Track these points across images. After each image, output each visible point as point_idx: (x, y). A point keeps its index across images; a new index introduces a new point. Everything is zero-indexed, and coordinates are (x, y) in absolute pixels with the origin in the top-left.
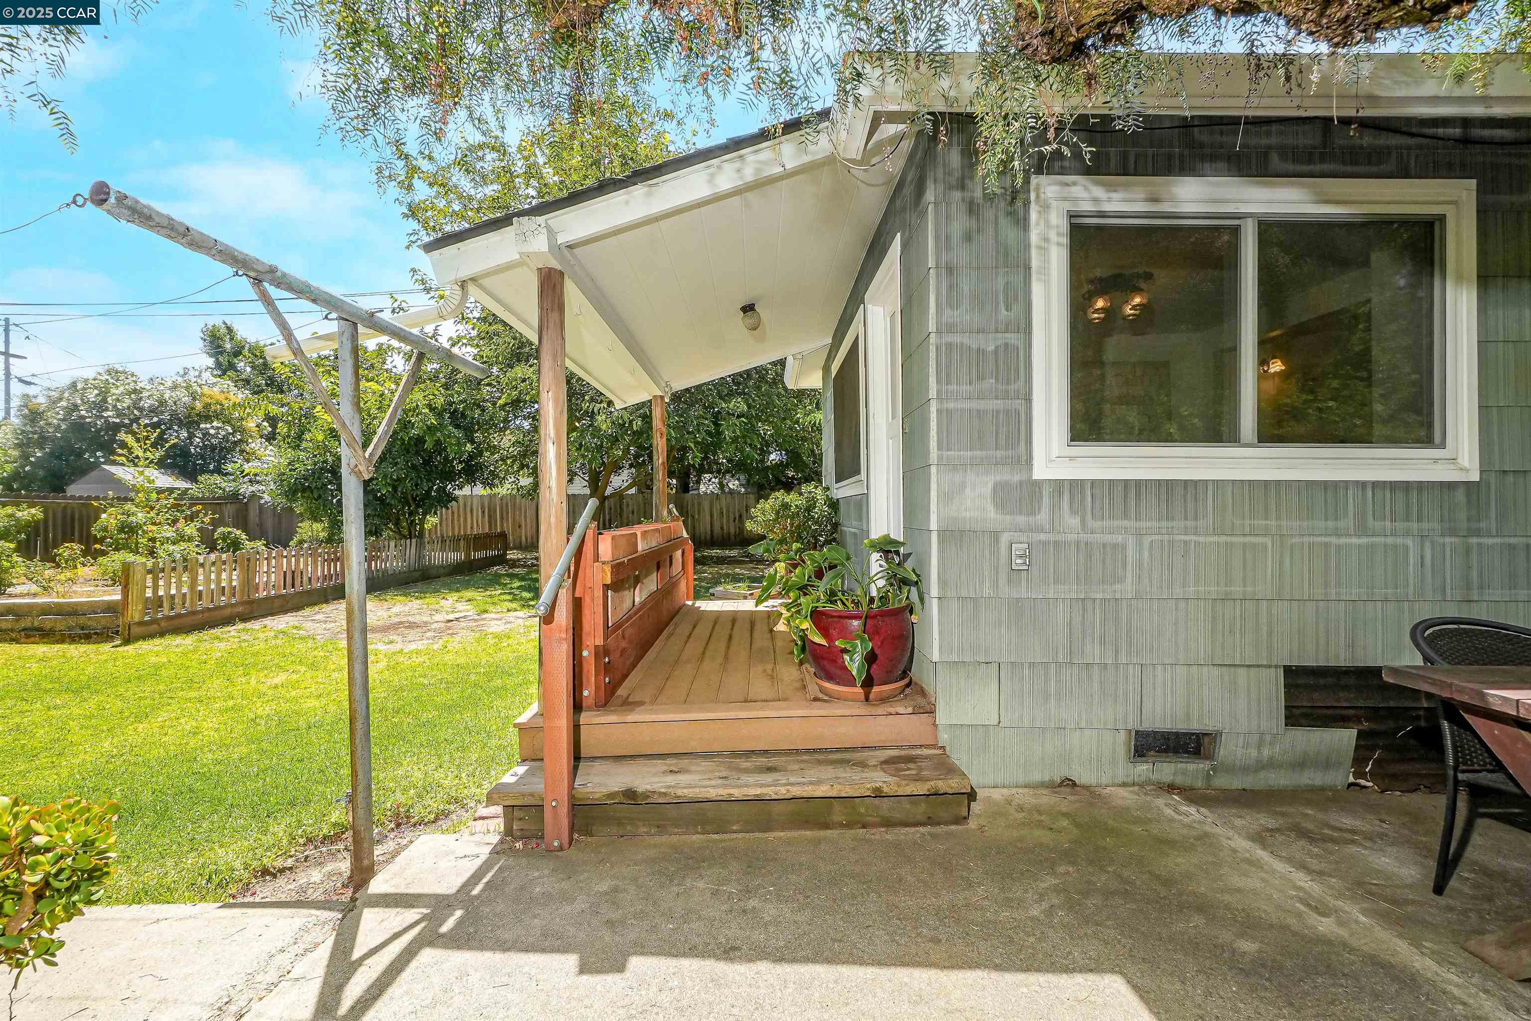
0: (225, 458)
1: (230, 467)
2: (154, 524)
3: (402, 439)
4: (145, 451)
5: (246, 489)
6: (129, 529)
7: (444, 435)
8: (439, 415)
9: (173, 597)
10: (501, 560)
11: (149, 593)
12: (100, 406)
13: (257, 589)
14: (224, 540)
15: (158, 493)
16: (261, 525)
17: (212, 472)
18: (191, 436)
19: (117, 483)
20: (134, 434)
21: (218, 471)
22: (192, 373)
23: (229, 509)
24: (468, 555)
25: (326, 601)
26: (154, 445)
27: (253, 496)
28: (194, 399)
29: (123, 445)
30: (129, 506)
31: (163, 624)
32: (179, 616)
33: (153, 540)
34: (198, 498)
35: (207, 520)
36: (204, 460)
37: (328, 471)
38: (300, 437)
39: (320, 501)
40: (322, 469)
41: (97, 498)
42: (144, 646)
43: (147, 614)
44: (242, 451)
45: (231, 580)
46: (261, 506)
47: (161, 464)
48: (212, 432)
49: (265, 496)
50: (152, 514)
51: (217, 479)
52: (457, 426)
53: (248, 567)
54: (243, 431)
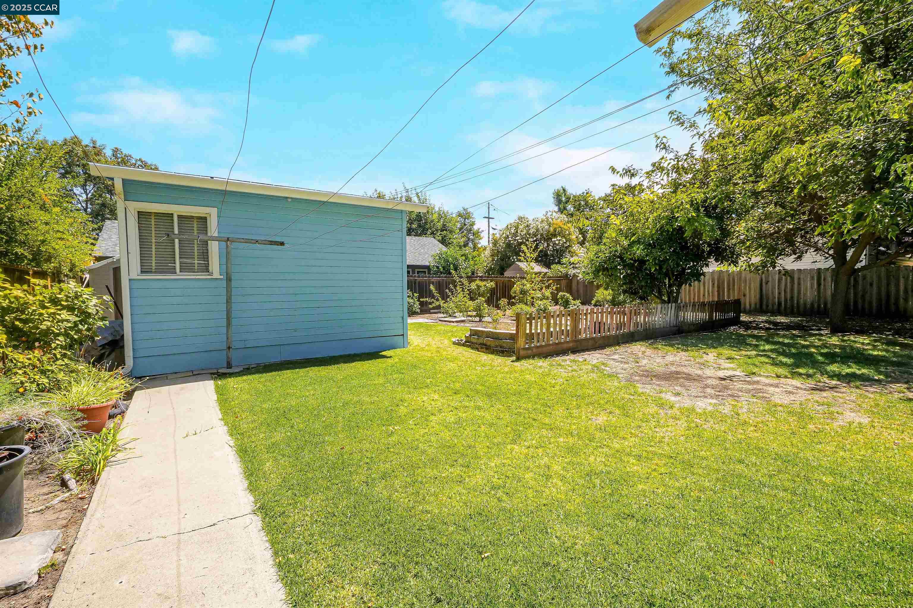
0: (562, 255)
1: (564, 260)
2: (533, 290)
3: (668, 231)
4: (531, 253)
5: (572, 272)
6: (524, 292)
7: (700, 224)
8: (697, 210)
9: (539, 334)
10: (736, 321)
11: (528, 331)
12: (515, 235)
13: (580, 333)
14: (562, 299)
15: (536, 274)
16: (578, 291)
17: (557, 263)
18: (548, 245)
19: (520, 270)
20: (526, 245)
21: (559, 263)
22: (550, 213)
23: (564, 283)
24: (711, 316)
25: (618, 344)
26: (534, 250)
27: (574, 275)
28: (550, 226)
29: (523, 252)
30: (524, 281)
31: (534, 350)
32: (541, 346)
33: (533, 298)
34: (551, 277)
35: (554, 288)
36: (554, 257)
37: (618, 257)
38: (601, 237)
39: (613, 277)
40: (614, 255)
41: (514, 278)
42: (525, 364)
43: (527, 343)
44: (569, 251)
45: (567, 325)
46: (578, 281)
47: (537, 260)
48: (557, 242)
49: (580, 275)
50: (533, 285)
51: (558, 267)
52: (710, 217)
53: (575, 316)
54: (570, 240)
